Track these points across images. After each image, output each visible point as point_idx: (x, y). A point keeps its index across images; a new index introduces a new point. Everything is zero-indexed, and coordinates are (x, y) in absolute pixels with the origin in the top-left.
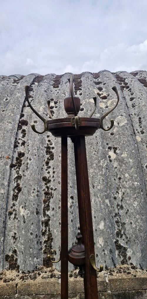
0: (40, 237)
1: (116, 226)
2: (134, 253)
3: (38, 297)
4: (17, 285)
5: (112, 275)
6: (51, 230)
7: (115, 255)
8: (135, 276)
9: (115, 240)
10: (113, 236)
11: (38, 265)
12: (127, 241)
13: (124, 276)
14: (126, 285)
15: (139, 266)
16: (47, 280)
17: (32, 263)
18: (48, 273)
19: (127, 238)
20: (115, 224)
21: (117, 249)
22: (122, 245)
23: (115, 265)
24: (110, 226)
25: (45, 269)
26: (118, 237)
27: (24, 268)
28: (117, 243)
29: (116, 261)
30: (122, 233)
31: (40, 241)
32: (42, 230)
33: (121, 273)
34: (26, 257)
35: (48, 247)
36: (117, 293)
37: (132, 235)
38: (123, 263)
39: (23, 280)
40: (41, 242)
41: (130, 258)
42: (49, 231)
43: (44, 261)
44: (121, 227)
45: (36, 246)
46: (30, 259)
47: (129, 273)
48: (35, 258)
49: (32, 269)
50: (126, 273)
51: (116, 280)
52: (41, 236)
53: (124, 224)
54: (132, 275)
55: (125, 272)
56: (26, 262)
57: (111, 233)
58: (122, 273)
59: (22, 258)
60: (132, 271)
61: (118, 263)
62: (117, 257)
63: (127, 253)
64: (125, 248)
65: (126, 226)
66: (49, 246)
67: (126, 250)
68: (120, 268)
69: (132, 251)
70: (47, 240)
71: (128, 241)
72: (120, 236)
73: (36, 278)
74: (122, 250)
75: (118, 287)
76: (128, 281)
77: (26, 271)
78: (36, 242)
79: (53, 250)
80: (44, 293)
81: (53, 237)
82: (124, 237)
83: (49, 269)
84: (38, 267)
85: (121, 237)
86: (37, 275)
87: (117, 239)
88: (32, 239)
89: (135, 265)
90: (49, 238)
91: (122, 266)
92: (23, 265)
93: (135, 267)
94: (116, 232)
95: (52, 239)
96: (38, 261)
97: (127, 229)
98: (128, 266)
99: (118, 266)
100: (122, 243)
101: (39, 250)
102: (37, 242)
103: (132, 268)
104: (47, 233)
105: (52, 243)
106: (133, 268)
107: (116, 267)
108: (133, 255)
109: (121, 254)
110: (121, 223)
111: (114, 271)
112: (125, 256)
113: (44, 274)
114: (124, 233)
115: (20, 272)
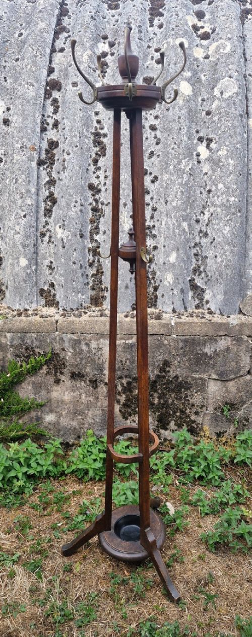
0: (86, 268)
1: (194, 260)
2: (214, 295)
3: (84, 336)
4: (57, 322)
5: (181, 318)
6: (101, 261)
7: (188, 296)
8: (210, 320)
9: (189, 278)
10: (187, 272)
11: (83, 303)
12: (207, 280)
13: (195, 320)
14: (197, 330)
15: (218, 312)
16: (96, 319)
17: (76, 299)
18: (96, 312)
19: (207, 276)
20: (193, 257)
21: (192, 290)
22: (199, 284)
23: (185, 308)
24: (185, 259)
25: (93, 308)
26: (195, 275)
27: (66, 304)
28: (193, 283)
29: (188, 305)
30: (202, 269)
31: (87, 273)
32: (89, 260)
33: (193, 317)
34: (68, 291)
35: (97, 283)
36: (184, 338)
37: (215, 273)
38: (197, 307)
39: (64, 317)
40: (87, 275)
41: (207, 302)
42: (98, 261)
43: (91, 299)
44: (200, 262)
45: (81, 279)
46: (73, 295)
47: (203, 318)
48: (80, 294)
49: (75, 307)
50: (199, 318)
51: (185, 324)
52: (88, 267)
53: (206, 257)
54: (207, 319)
55: (198, 316)
56: (68, 298)
57: (185, 268)
58: (194, 317)
59: (62, 293)
60: (208, 316)
61: (191, 307)
62: (190, 299)
63: (205, 296)
64: (202, 289)
65: (208, 261)
66: (98, 281)
67: (204, 292)
68: (193, 312)
69: (211, 293)
70: (95, 273)
71: (209, 280)
72: (197, 274)
73: (81, 316)
74: (199, 291)
75: (186, 331)
76: (200, 326)
77: (68, 309)
78: (80, 274)
79: (103, 287)
80: (91, 332)
81: (104, 270)
82: (203, 275)
83: (98, 309)
84: (83, 306)
85: (199, 275)
86: (83, 314)
87: (193, 277)
88: (76, 270)
89: (213, 310)
90: (98, 271)
91: (196, 311)
92: (64, 301)
93: (213, 312)
94: (192, 267)
95: (103, 272)
96: (84, 298)
97: (209, 265)
98: (203, 311)
99: (190, 310)
100: (199, 282)
101: (85, 284)
102: (82, 275)
103: (208, 313)
104: (96, 265)
105: (103, 278)
106: (211, 313)
107: (187, 311)
108: (213, 298)
109: (196, 296)
110: (202, 256)
111: (183, 315)
112: (201, 299)
113: (91, 313)
114: (204, 269)
115: (61, 309)
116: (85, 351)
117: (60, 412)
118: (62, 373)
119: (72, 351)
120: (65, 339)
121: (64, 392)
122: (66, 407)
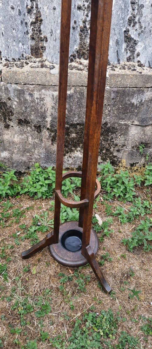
0: (24, 15)
1: (130, 9)
2: (145, 48)
3: (27, 86)
5: (114, 70)
6: (39, 8)
7: (122, 48)
8: (141, 73)
9: (124, 29)
10: (123, 22)
11: (24, 53)
12: (140, 32)
13: (128, 72)
14: (128, 83)
15: (147, 64)
16: (37, 69)
17: (17, 49)
18: (37, 63)
19: (141, 27)
20: (130, 5)
21: (125, 41)
22: (132, 36)
23: (119, 60)
24: (123, 7)
25: (34, 59)
26: (130, 25)
27: (8, 54)
28: (127, 34)
29: (120, 57)
30: (136, 20)
31: (26, 21)
32: (27, 6)
33: (125, 69)
34: (9, 40)
35: (36, 32)
36: (116, 89)
37: (149, 24)
38: (129, 59)
39: (7, 68)
40: (26, 23)
41: (138, 55)
42: (37, 7)
43: (32, 49)
44: (136, 11)
45: (20, 27)
46: (14, 44)
47: (134, 70)
48: (20, 44)
49: (17, 57)
50: (130, 70)
51: (118, 76)
52: (26, 14)
53: (142, 6)
54: (138, 72)
55: (129, 69)
56: (9, 47)
57: (122, 17)
58: (127, 69)
59: (3, 42)
60: (138, 69)
61: (123, 60)
62: (123, 51)
63: (136, 48)
64: (135, 41)
65: (144, 10)
66: (37, 31)
67: (136, 44)
68: (125, 65)
69: (143, 46)
70: (34, 20)
71: (142, 32)
72: (132, 25)
73: (23, 66)
74: (132, 43)
75: (119, 83)
76: (131, 78)
77: (10, 59)
78: (20, 22)
79: (42, 36)
80: (34, 83)
81: (42, 18)
82: (137, 26)
83: (38, 59)
84: (24, 56)
85: (133, 26)
86: (25, 64)
87: (129, 27)
88: (15, 17)
89: (142, 63)
90: (37, 18)
91: (128, 63)
92: (6, 51)
93: (142, 65)
94: (128, 17)
95: (41, 20)
96: (25, 48)
97: (144, 15)
98: (134, 64)
99: (122, 63)
100: (133, 34)
101: (25, 33)
102: (22, 22)
103: (138, 66)
104: (35, 12)
105: (42, 27)
106: (140, 65)
107: (119, 63)
108: (144, 50)
109: (129, 48)
110: (138, 5)
111: (116, 67)
112: (133, 52)
113: (32, 63)
114: (139, 20)
115: (3, 59)
116: (29, 101)
117: (12, 150)
118: (10, 120)
119: (18, 101)
120: (10, 89)
121: (14, 135)
122: (16, 147)
